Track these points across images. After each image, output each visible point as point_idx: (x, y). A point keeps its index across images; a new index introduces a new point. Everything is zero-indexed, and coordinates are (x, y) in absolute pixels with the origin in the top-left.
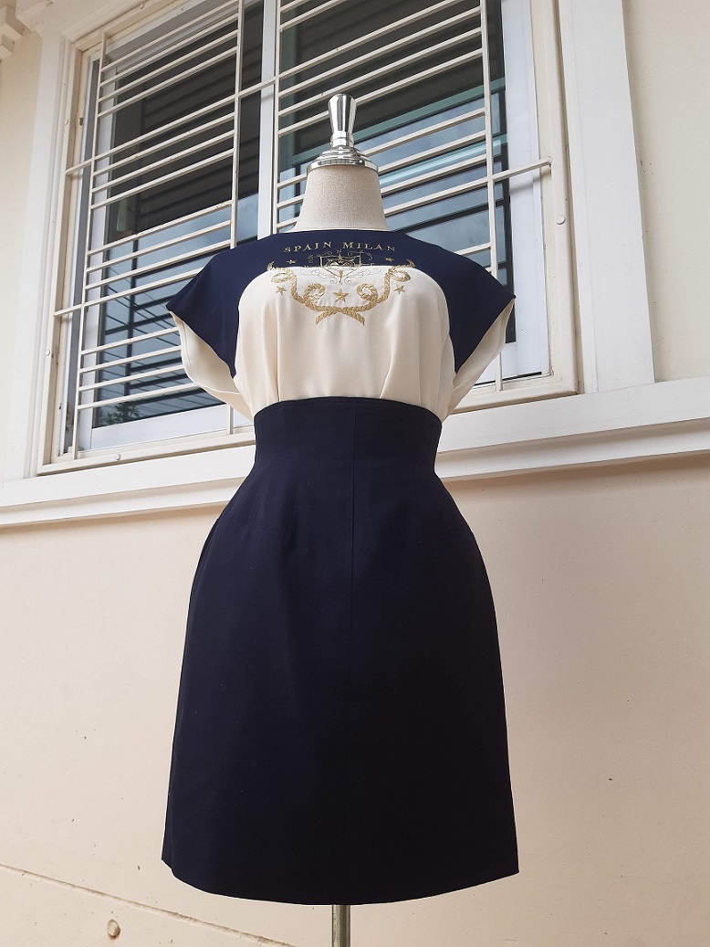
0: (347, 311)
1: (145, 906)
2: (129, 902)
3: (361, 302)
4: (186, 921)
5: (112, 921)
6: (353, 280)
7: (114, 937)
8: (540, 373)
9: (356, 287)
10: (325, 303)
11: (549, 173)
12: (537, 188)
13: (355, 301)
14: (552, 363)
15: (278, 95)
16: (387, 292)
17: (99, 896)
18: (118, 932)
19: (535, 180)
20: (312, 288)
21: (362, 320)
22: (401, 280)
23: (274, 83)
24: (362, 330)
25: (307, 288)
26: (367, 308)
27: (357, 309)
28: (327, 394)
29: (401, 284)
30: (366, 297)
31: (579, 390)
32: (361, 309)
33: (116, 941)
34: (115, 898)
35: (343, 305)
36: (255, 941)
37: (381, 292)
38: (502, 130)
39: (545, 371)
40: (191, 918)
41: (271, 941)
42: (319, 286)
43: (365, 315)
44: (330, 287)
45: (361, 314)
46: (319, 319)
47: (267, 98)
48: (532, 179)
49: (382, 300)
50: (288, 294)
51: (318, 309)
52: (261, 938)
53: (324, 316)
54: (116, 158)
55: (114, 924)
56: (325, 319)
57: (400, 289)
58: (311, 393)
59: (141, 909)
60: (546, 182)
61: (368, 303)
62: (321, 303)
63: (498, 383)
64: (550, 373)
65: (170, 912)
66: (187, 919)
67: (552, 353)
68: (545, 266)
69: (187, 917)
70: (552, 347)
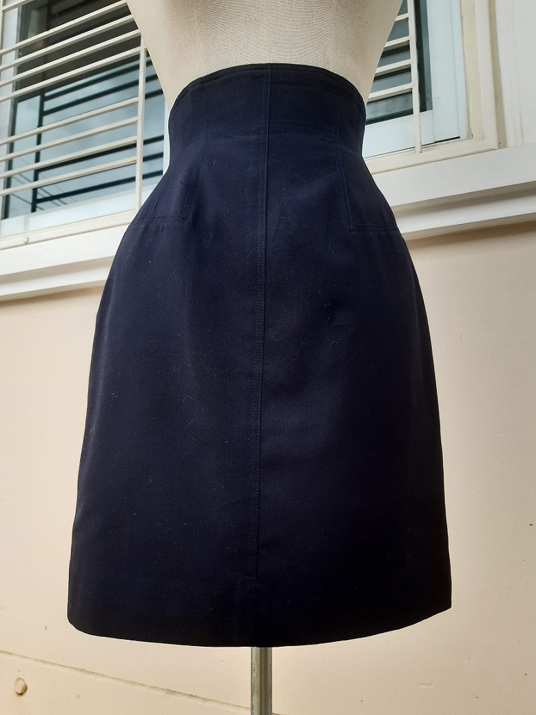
1: (52, 664)
2: (37, 660)
4: (92, 677)
5: (19, 679)
7: (21, 694)
8: (459, 137)
14: (472, 126)
17: (7, 656)
18: (25, 689)
31: (502, 143)
33: (23, 697)
34: (23, 657)
36: (163, 694)
39: (463, 135)
40: (98, 674)
41: (179, 693)
52: (169, 691)
55: (21, 682)
59: (48, 666)
63: (418, 148)
64: (470, 136)
65: (77, 669)
66: (95, 675)
67: (471, 117)
68: (463, 38)
69: (94, 673)
70: (471, 111)
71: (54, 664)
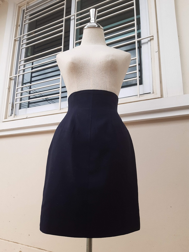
2: (26, 245)
5: (20, 251)
8: (150, 93)
11: (153, 39)
12: (149, 43)
14: (154, 90)
15: (76, 18)
17: (17, 244)
19: (149, 41)
23: (75, 15)
31: (162, 96)
34: (22, 244)
39: (152, 92)
47: (73, 19)
54: (28, 35)
59: (29, 247)
60: (152, 41)
63: (138, 95)
64: (153, 93)
65: (38, 248)
66: (44, 250)
67: (154, 87)
68: (152, 64)
69: (43, 250)
70: (154, 86)
71: (31, 247)
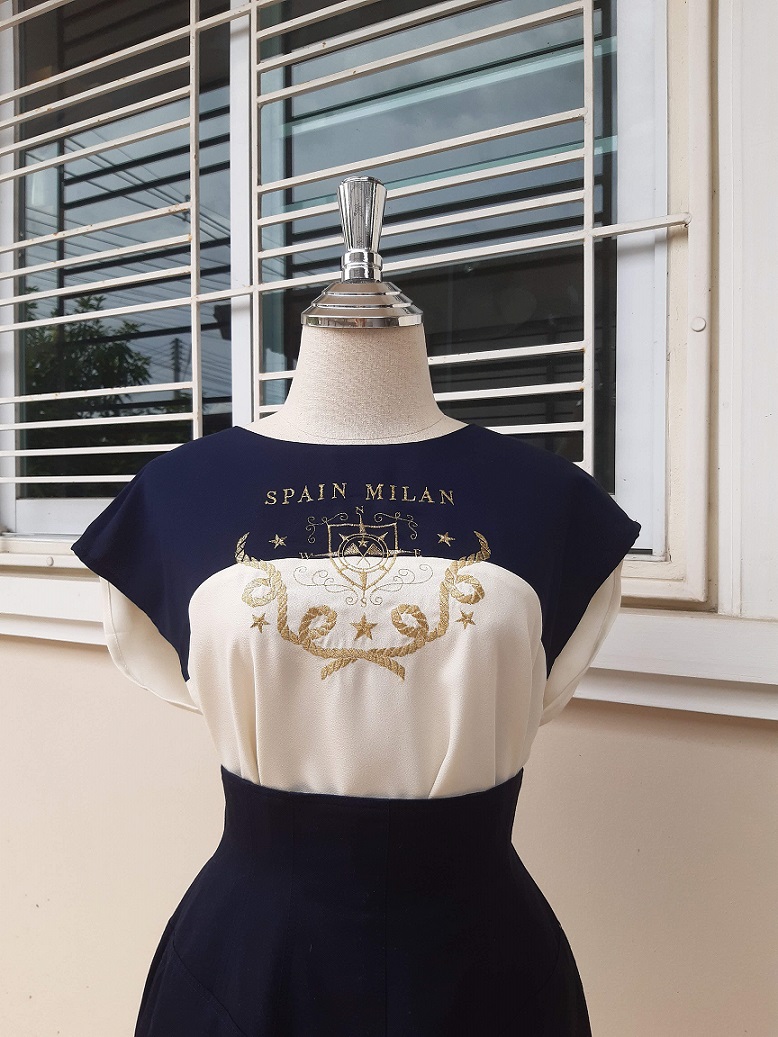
0: (375, 655)
3: (399, 640)
6: (385, 596)
8: (650, 552)
9: (389, 611)
10: (337, 644)
13: (387, 637)
14: (670, 542)
15: (257, 35)
16: (444, 623)
20: (314, 612)
21: (401, 671)
22: (468, 600)
23: (249, 12)
24: (401, 688)
25: (305, 612)
26: (408, 651)
27: (394, 652)
28: (341, 790)
29: (468, 609)
30: (406, 631)
32: (398, 652)
35: (367, 645)
37: (433, 622)
38: (607, 125)
42: (326, 610)
43: (406, 662)
44: (345, 613)
45: (398, 659)
46: (326, 673)
48: (654, 240)
49: (436, 636)
50: (272, 630)
51: (324, 654)
53: (336, 667)
56: (337, 674)
57: (467, 619)
58: (315, 785)
61: (411, 641)
62: (329, 643)
64: (667, 558)
67: (671, 527)
68: (667, 389)
70: (670, 518)
